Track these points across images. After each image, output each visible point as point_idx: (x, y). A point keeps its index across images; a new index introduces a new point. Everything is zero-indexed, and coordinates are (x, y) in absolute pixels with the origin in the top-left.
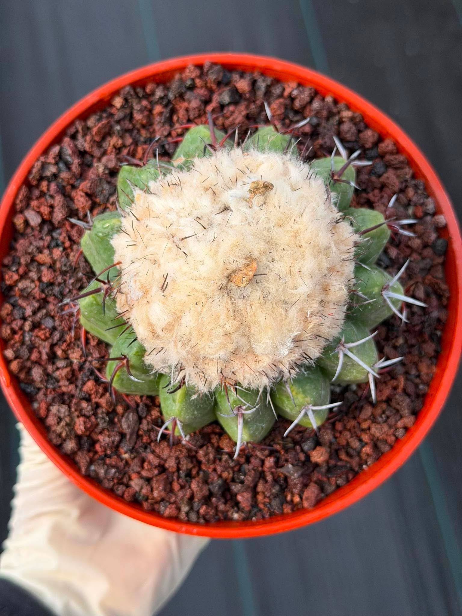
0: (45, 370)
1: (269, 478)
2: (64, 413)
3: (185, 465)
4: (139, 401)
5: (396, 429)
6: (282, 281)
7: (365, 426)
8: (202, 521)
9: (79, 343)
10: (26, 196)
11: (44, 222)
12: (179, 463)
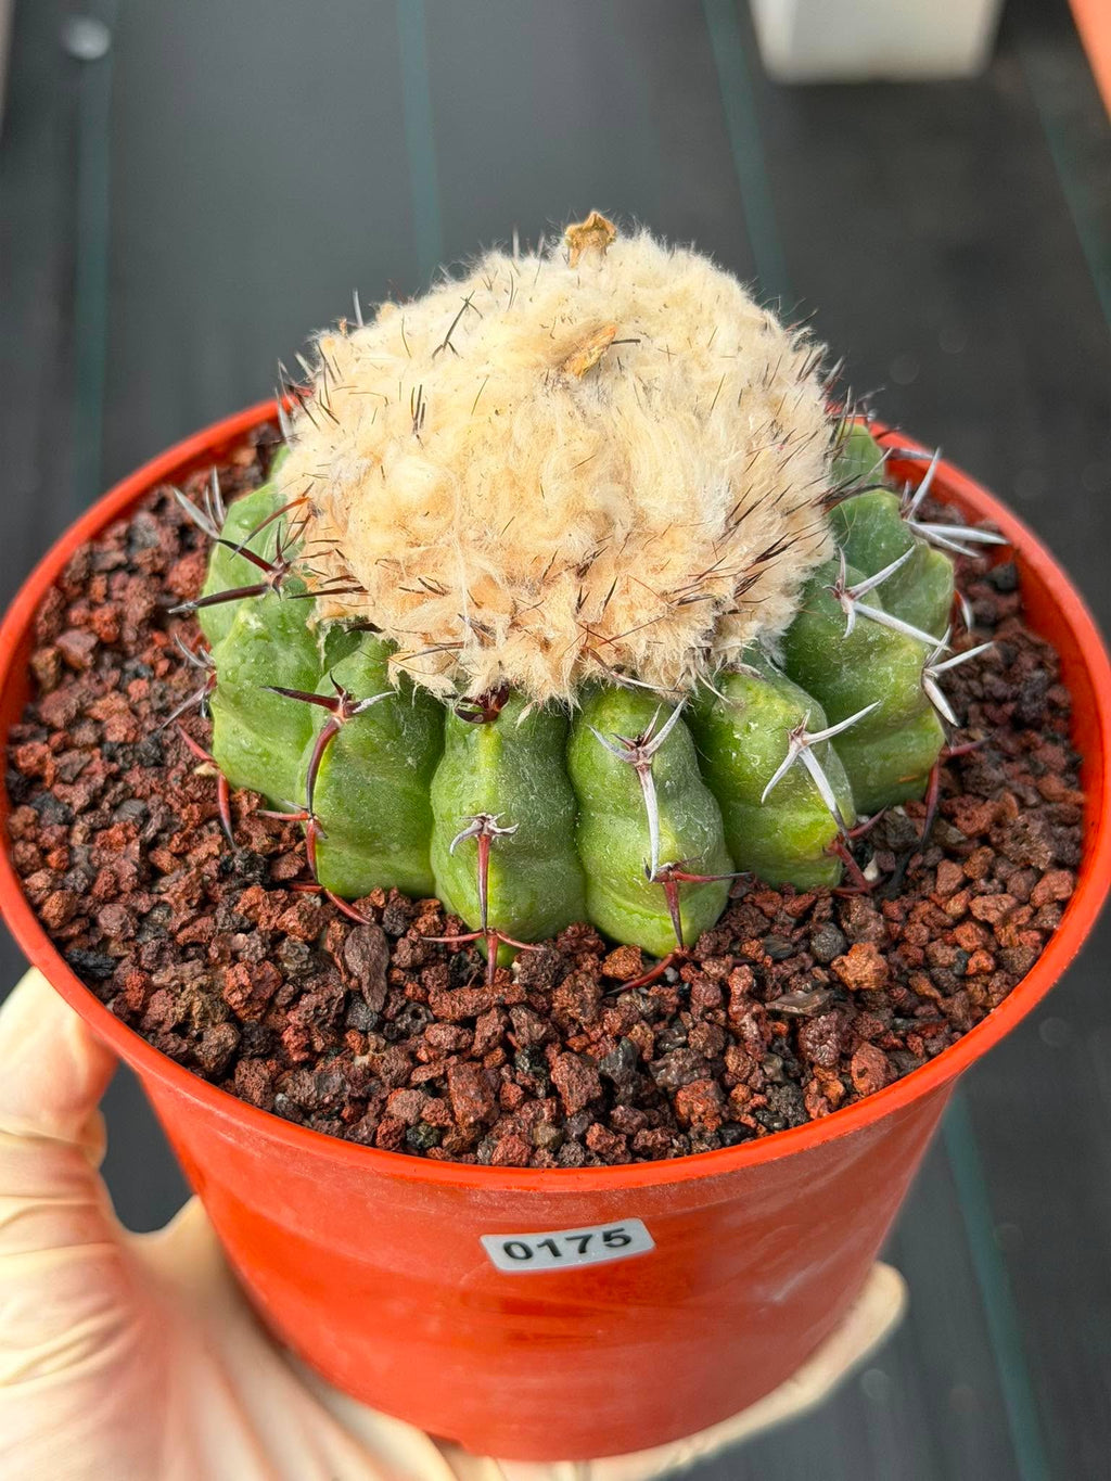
0: (131, 909)
1: (750, 1029)
2: (192, 970)
3: (528, 1028)
4: (381, 903)
5: (1036, 911)
6: (676, 361)
7: (956, 907)
8: (597, 1161)
9: (214, 824)
10: (58, 605)
11: (101, 647)
12: (509, 1027)
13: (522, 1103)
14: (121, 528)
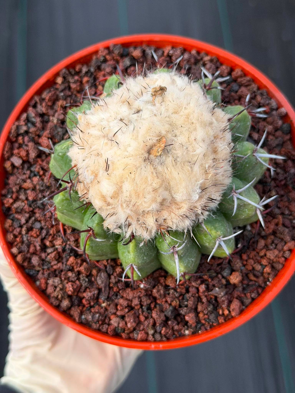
0: (40, 257)
1: (204, 300)
2: (58, 282)
3: (146, 301)
4: (106, 264)
5: (284, 252)
6: (185, 148)
7: (262, 254)
8: (164, 339)
9: (59, 234)
10: (10, 147)
11: (24, 162)
12: (141, 301)
13: (145, 321)
14: (24, 116)
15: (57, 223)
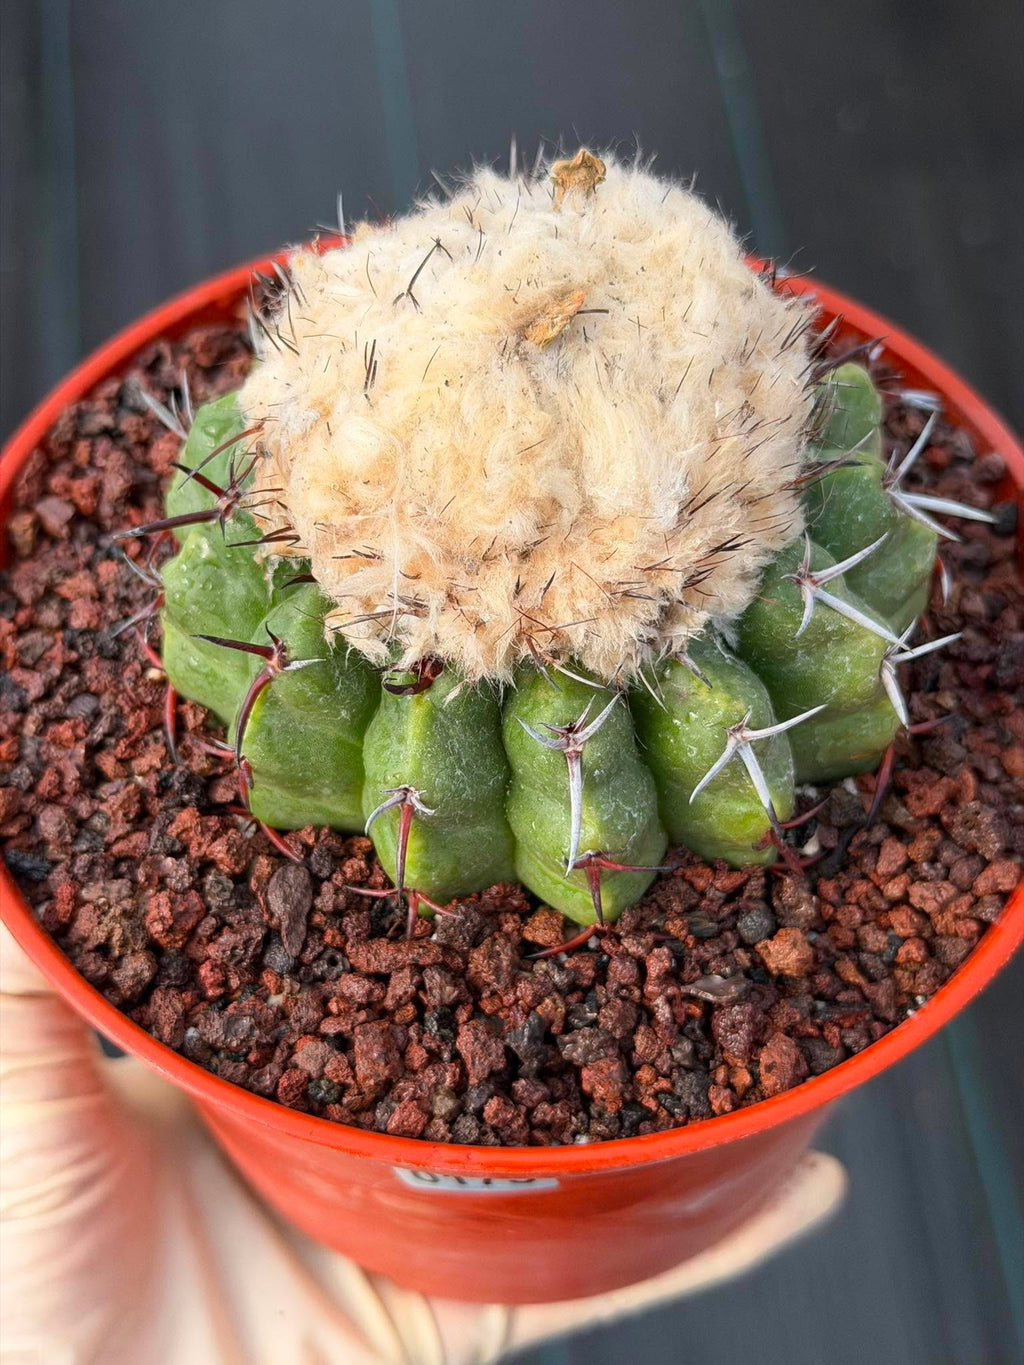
0: (72, 813)
1: (663, 1012)
2: (119, 891)
3: (440, 989)
4: (311, 841)
5: (977, 900)
6: (646, 334)
7: (894, 890)
8: (491, 1138)
9: (159, 733)
10: (40, 469)
11: (79, 518)
12: (421, 986)
13: (425, 1066)
14: (112, 387)
15: (157, 697)
